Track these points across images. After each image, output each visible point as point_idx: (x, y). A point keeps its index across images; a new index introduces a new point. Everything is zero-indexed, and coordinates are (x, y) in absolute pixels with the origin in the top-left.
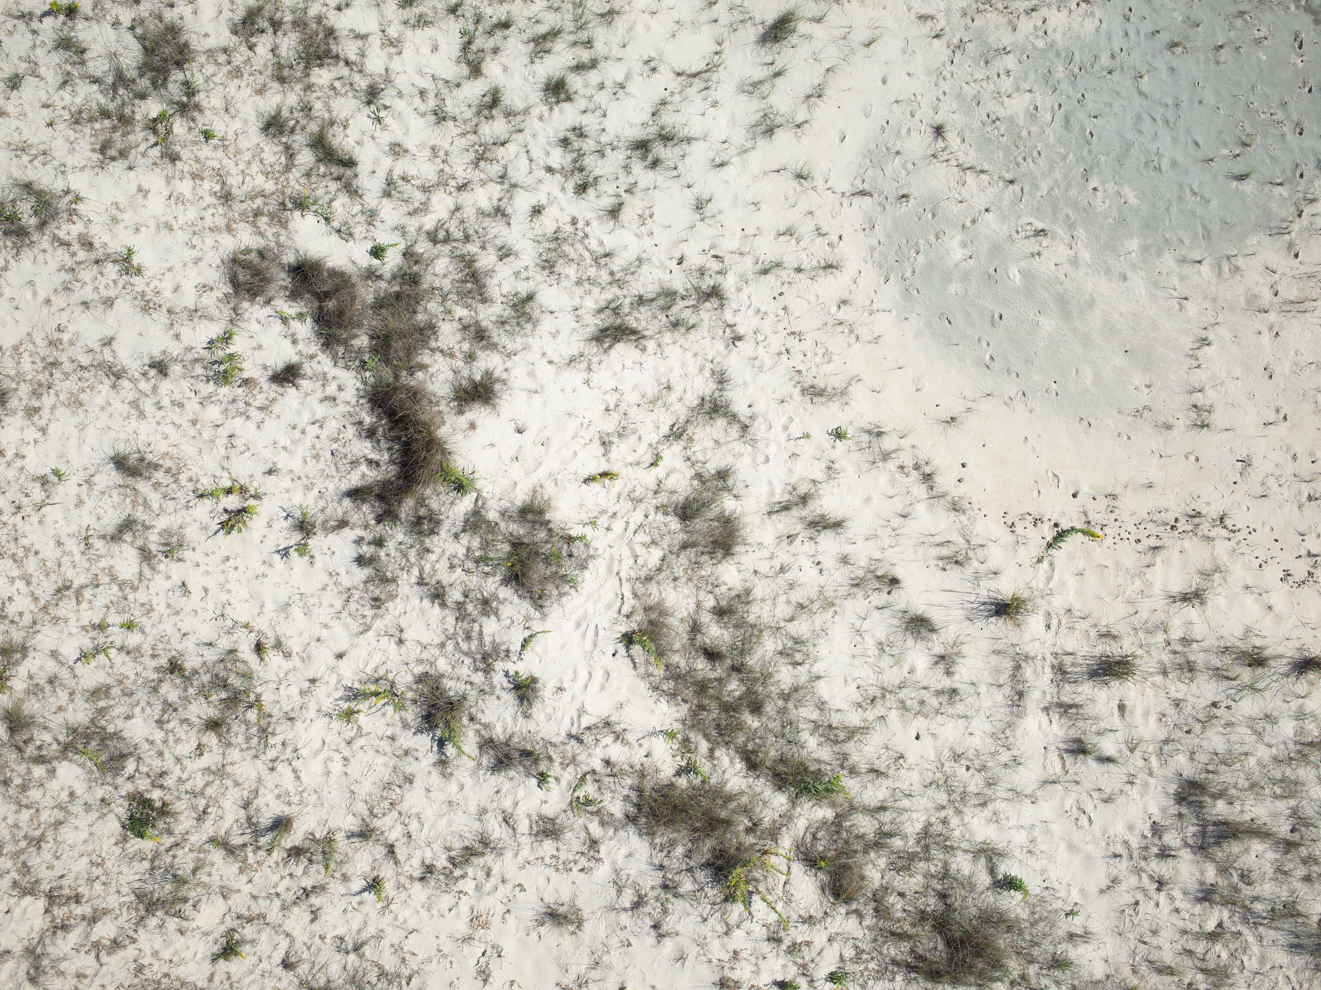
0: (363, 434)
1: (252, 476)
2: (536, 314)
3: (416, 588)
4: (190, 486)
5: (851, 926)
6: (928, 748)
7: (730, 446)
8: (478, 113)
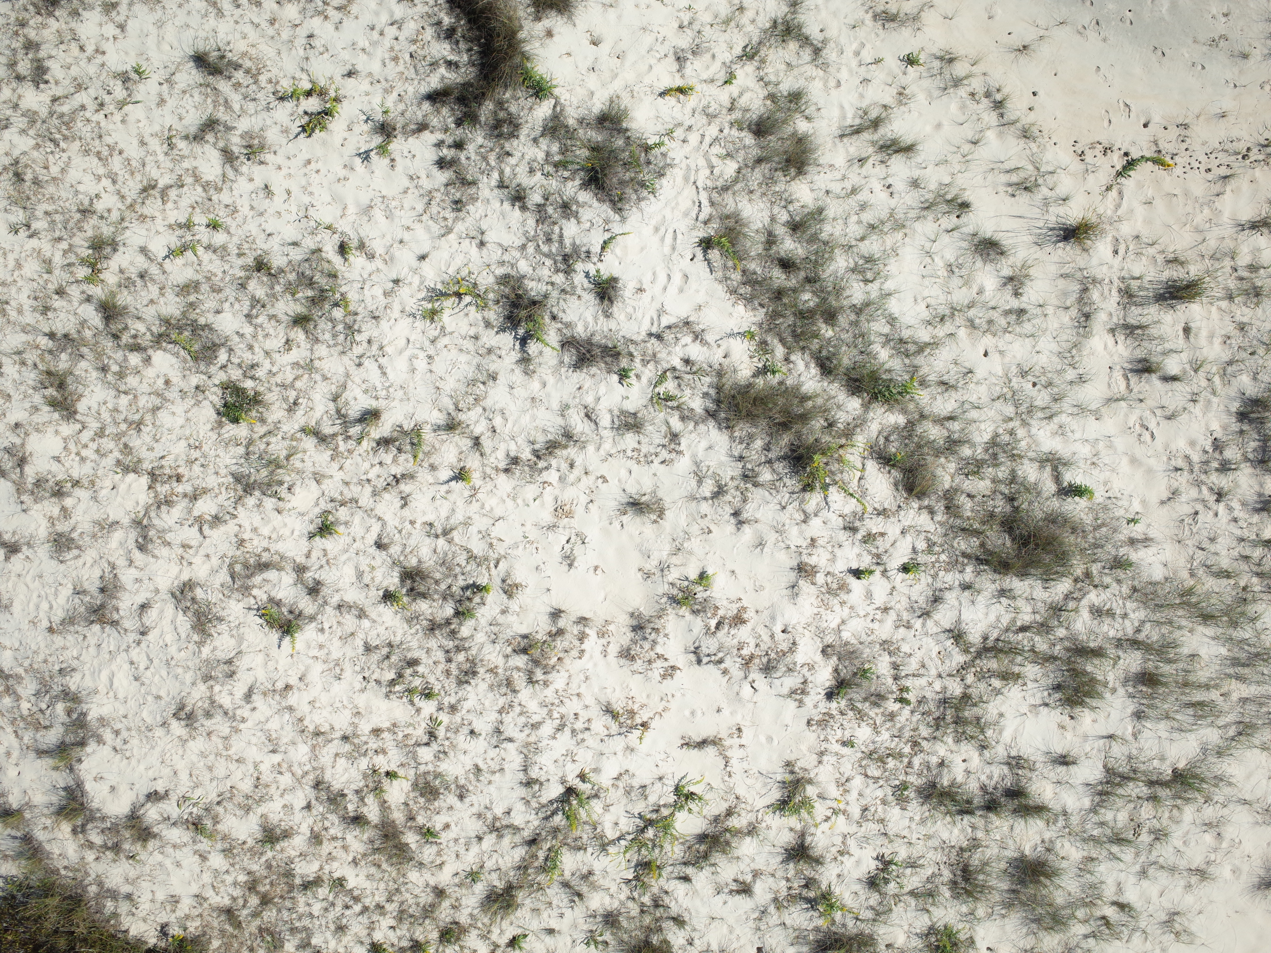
0: (442, 36)
1: (331, 78)
3: (496, 191)
4: (270, 88)
5: (924, 520)
6: (995, 365)
7: (803, 69)
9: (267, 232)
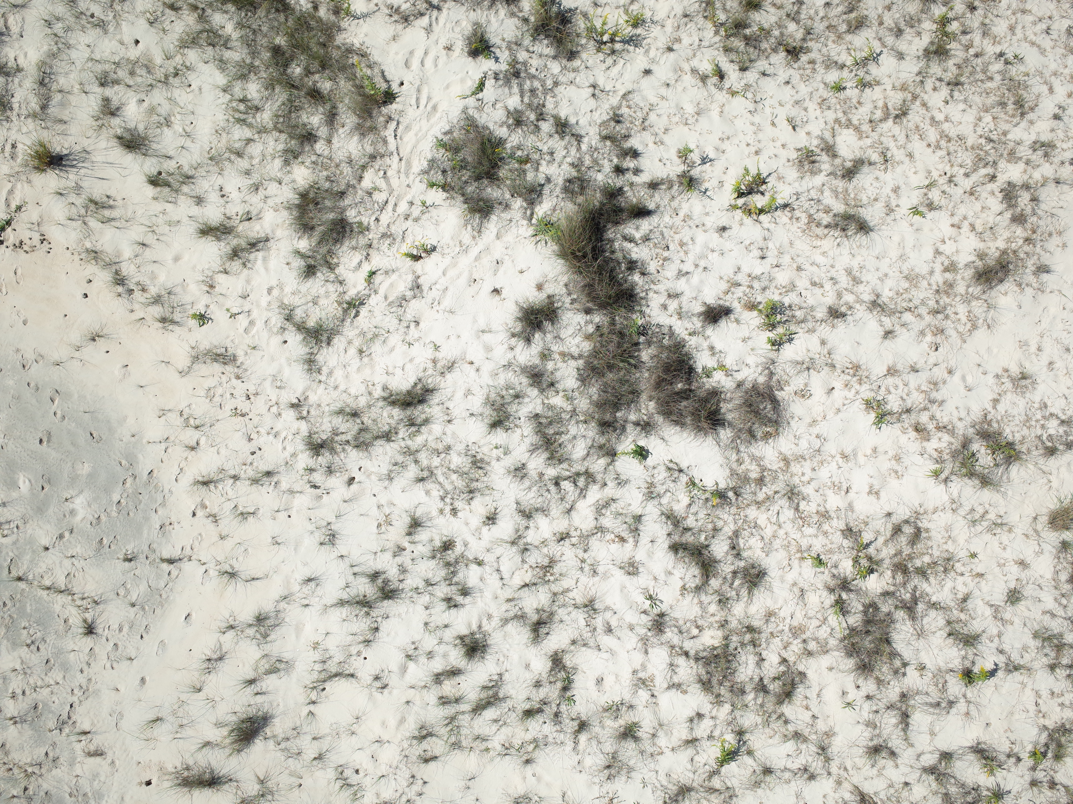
0: (639, 264)
1: (741, 224)
2: (488, 411)
3: (583, 133)
4: (797, 213)
6: (128, 33)
7: (303, 300)
8: (552, 614)
9: (790, 86)
